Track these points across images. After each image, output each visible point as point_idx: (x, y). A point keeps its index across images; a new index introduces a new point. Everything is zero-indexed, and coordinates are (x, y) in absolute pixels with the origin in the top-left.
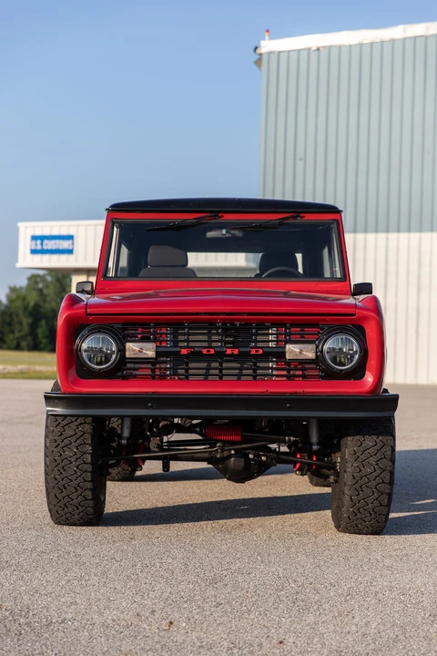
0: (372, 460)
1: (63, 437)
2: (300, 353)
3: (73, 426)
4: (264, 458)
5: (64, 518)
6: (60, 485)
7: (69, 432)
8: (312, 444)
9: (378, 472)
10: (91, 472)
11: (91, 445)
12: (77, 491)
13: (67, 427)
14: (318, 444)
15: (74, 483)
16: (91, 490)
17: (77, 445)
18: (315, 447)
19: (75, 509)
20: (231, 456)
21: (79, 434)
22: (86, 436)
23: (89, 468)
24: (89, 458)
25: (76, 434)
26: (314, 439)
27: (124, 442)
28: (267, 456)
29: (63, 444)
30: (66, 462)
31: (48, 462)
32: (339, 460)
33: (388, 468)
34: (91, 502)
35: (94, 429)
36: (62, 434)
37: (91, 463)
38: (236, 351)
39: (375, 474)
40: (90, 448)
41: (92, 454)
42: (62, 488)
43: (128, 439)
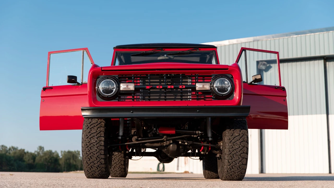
0: (238, 142)
1: (90, 133)
2: (203, 87)
3: (96, 128)
4: (186, 143)
5: (91, 174)
6: (89, 157)
7: (93, 131)
8: (208, 138)
9: (241, 147)
10: (104, 150)
11: (104, 137)
12: (97, 159)
13: (92, 128)
14: (211, 138)
15: (96, 156)
16: (104, 159)
17: (97, 137)
18: (210, 139)
19: (96, 169)
20: (170, 144)
21: (98, 132)
22: (102, 133)
23: (103, 148)
24: (103, 143)
25: (97, 132)
26: (210, 135)
27: (120, 138)
28: (188, 143)
29: (90, 137)
30: (92, 145)
31: (83, 146)
32: (222, 144)
33: (246, 146)
34: (104, 165)
35: (105, 130)
36: (90, 132)
37: (104, 146)
38: (173, 87)
39: (240, 149)
40: (104, 138)
41: (104, 141)
42: (90, 158)
43: (122, 136)
